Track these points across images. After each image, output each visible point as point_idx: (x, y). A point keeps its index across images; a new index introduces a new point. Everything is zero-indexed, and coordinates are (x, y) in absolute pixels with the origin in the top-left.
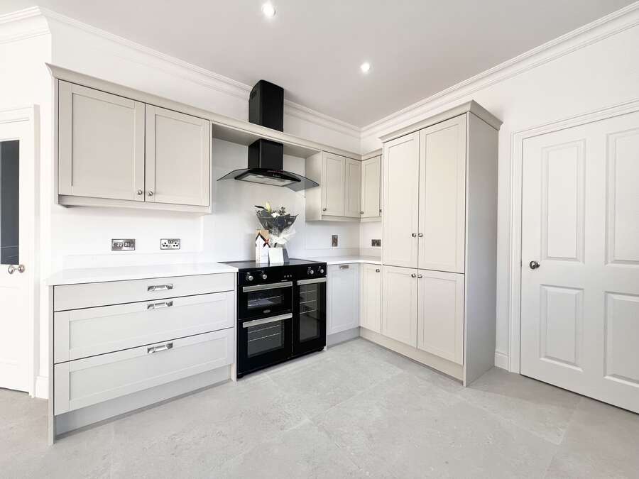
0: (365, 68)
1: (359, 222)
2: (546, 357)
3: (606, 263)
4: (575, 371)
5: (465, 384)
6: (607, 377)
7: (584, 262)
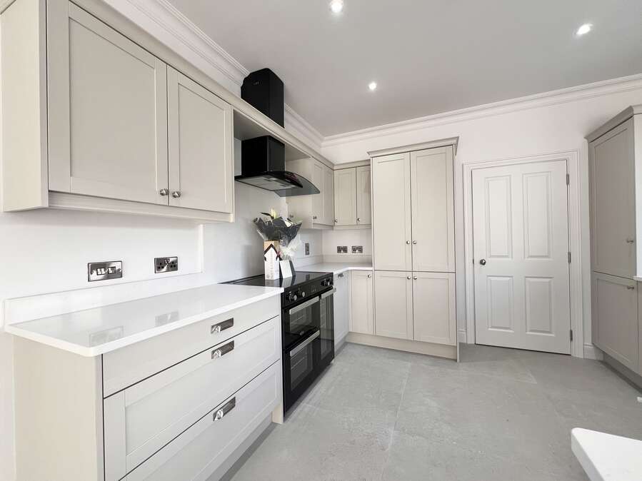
0: (373, 86)
1: (333, 229)
2: (492, 327)
3: (524, 257)
4: (509, 333)
5: (458, 360)
6: (528, 333)
7: (512, 257)
